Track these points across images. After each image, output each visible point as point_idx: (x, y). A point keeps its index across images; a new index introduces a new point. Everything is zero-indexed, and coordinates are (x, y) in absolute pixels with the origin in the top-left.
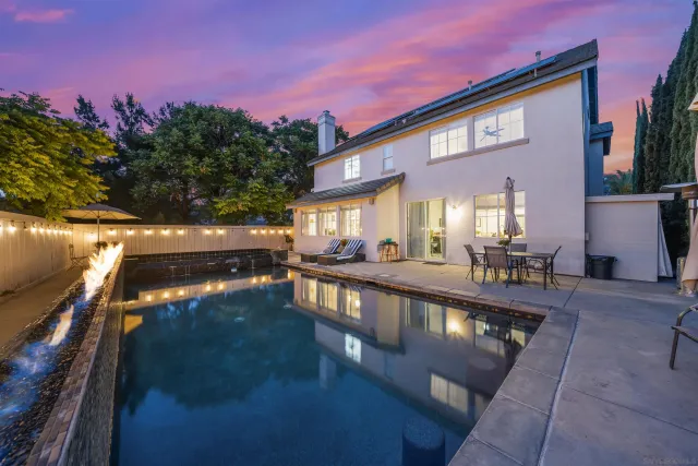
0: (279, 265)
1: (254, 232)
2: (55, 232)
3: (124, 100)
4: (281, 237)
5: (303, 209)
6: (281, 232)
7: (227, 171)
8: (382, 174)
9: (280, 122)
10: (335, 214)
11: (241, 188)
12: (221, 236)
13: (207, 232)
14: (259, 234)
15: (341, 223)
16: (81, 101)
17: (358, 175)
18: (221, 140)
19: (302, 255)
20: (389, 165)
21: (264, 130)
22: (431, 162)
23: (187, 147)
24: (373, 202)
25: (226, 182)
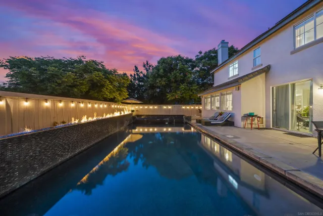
0: (186, 123)
1: (184, 107)
2: (121, 107)
3: (146, 63)
4: (196, 110)
5: (206, 96)
6: (197, 108)
7: (173, 82)
8: (252, 69)
9: (199, 54)
10: (218, 97)
11: (177, 88)
12: (170, 109)
13: (165, 107)
14: (186, 109)
15: (222, 102)
16: (135, 67)
17: (237, 73)
18: (171, 70)
19: (197, 120)
20: (258, 62)
21: (190, 61)
22: (295, 51)
23: (159, 75)
24: (239, 89)
25: (171, 86)
